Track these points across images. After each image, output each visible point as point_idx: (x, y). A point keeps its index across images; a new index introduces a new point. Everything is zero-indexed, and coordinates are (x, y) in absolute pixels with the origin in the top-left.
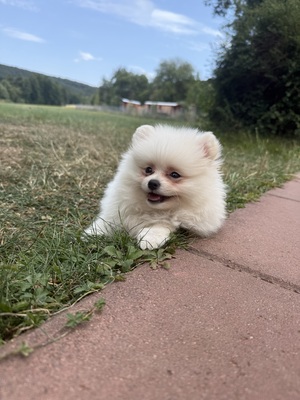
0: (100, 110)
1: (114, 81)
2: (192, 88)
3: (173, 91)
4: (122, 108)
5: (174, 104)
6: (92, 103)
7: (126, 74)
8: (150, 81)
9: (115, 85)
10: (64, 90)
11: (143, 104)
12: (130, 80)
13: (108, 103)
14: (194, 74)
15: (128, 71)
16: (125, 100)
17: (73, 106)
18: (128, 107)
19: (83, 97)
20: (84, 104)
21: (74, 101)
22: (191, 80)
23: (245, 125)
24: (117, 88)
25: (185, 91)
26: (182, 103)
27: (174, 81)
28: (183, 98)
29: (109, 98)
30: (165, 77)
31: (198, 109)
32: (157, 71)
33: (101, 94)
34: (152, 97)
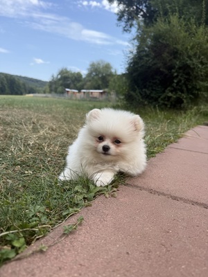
0: (51, 97)
1: (59, 76)
2: (112, 79)
3: (100, 82)
4: (66, 95)
5: (101, 91)
6: (45, 92)
7: (67, 72)
8: (84, 76)
9: (60, 80)
10: (24, 85)
11: (80, 92)
12: (70, 76)
13: (56, 92)
14: (113, 71)
15: (68, 70)
16: (67, 90)
17: (31, 95)
18: (70, 93)
19: (38, 89)
20: (39, 93)
21: (31, 91)
22: (111, 75)
23: (149, 102)
24: (61, 82)
25: (108, 82)
26: (106, 90)
27: (100, 76)
28: (107, 87)
29: (56, 89)
30: (94, 74)
31: (117, 93)
32: (88, 69)
33: (50, 86)
34: (85, 87)
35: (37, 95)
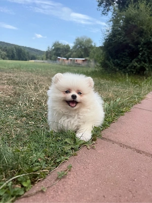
3: (83, 53)
4: (58, 61)
5: (84, 59)
6: (42, 59)
8: (71, 48)
9: (54, 50)
10: (28, 53)
11: (68, 59)
15: (60, 43)
17: (33, 61)
19: (38, 56)
22: (91, 47)
28: (88, 56)
29: (51, 57)
32: (74, 43)
34: (72, 56)
35: (37, 61)
